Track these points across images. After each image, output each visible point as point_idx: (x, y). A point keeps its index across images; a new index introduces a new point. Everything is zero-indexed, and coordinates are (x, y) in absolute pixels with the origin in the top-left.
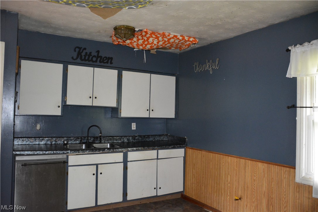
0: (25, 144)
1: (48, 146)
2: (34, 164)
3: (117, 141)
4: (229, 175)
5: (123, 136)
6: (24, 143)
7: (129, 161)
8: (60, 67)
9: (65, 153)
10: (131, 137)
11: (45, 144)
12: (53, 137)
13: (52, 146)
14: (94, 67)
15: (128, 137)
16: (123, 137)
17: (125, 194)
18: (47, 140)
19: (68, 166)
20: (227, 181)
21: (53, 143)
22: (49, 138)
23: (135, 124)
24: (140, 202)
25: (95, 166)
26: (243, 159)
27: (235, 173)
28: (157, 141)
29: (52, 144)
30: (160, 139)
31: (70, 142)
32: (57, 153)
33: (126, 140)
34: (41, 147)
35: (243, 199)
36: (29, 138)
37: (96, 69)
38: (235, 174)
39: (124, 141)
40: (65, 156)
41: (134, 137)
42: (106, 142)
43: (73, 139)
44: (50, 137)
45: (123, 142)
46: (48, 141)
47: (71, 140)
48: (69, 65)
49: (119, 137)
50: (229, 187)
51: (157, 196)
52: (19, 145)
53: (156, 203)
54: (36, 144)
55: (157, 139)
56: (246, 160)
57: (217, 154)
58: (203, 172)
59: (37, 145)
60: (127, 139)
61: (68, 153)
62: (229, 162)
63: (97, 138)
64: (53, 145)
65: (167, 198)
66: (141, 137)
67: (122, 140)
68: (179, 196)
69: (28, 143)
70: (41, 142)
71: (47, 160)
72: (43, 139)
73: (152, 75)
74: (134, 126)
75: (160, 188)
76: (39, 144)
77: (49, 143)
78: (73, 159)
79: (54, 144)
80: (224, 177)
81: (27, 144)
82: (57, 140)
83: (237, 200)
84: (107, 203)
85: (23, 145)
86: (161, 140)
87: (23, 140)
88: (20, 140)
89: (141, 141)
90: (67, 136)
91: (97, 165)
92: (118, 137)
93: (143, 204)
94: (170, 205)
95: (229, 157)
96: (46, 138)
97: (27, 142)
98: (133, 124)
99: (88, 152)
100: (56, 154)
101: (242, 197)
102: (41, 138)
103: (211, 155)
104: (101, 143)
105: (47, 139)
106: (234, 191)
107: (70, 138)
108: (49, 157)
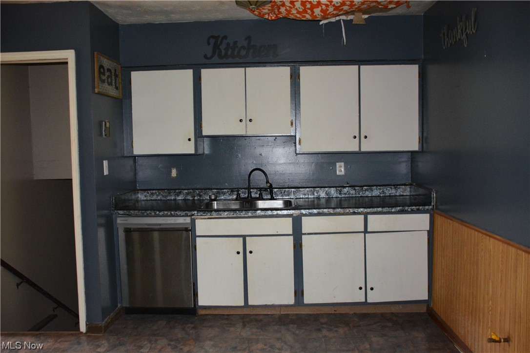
0: (156, 200)
1: (190, 203)
2: (137, 231)
3: (307, 196)
4: (491, 281)
5: (318, 187)
6: (154, 197)
7: (305, 234)
8: (187, 75)
9: (189, 214)
10: (334, 189)
11: (183, 199)
12: (195, 189)
13: (194, 203)
14: (245, 67)
15: (327, 189)
16: (317, 189)
17: (299, 292)
18: (186, 193)
19: (195, 237)
20: (488, 294)
21: (196, 198)
22: (190, 191)
23: (342, 164)
24: (335, 311)
25: (241, 239)
26: (512, 246)
27: (500, 275)
28: (390, 196)
29: (194, 200)
30: (396, 192)
31: (222, 197)
32: (177, 214)
33: (324, 195)
34: (178, 204)
35: (512, 341)
36: (161, 190)
37: (250, 70)
38: (500, 279)
39: (320, 196)
40: (188, 220)
41: (340, 189)
42: (280, 197)
43: (228, 192)
44: (190, 189)
45: (318, 198)
46: (188, 194)
47: (224, 194)
48: (202, 70)
49: (310, 189)
50: (490, 308)
51: (365, 303)
52: (147, 200)
53: (364, 316)
54: (171, 200)
55: (390, 194)
56: (518, 251)
57: (475, 230)
58: (455, 266)
59: (173, 201)
60: (326, 193)
61: (193, 215)
62: (491, 250)
63: (265, 190)
64: (196, 201)
65: (394, 309)
66: (355, 189)
67: (316, 194)
68: (423, 309)
69: (159, 198)
70: (178, 196)
71: (160, 225)
72: (180, 192)
73: (362, 67)
74: (341, 169)
75: (372, 289)
76: (175, 200)
77: (190, 198)
78: (204, 225)
79: (198, 200)
80: (483, 281)
81: (159, 200)
82: (201, 194)
83: (495, 341)
84: (265, 304)
85: (153, 200)
86: (398, 194)
87: (152, 194)
88: (148, 193)
89: (354, 196)
90: (218, 187)
91: (244, 237)
92: (308, 189)
93: (340, 314)
94: (389, 324)
95: (491, 239)
96: (185, 189)
97: (157, 196)
98: (338, 164)
99: (226, 214)
100: (174, 216)
101: (511, 337)
102: (177, 191)
103: (465, 231)
104: (272, 199)
105: (186, 191)
106: (498, 318)
107: (222, 191)
108: (163, 220)
